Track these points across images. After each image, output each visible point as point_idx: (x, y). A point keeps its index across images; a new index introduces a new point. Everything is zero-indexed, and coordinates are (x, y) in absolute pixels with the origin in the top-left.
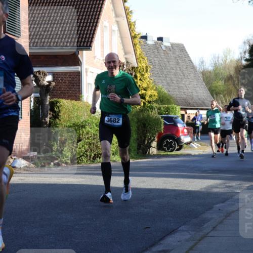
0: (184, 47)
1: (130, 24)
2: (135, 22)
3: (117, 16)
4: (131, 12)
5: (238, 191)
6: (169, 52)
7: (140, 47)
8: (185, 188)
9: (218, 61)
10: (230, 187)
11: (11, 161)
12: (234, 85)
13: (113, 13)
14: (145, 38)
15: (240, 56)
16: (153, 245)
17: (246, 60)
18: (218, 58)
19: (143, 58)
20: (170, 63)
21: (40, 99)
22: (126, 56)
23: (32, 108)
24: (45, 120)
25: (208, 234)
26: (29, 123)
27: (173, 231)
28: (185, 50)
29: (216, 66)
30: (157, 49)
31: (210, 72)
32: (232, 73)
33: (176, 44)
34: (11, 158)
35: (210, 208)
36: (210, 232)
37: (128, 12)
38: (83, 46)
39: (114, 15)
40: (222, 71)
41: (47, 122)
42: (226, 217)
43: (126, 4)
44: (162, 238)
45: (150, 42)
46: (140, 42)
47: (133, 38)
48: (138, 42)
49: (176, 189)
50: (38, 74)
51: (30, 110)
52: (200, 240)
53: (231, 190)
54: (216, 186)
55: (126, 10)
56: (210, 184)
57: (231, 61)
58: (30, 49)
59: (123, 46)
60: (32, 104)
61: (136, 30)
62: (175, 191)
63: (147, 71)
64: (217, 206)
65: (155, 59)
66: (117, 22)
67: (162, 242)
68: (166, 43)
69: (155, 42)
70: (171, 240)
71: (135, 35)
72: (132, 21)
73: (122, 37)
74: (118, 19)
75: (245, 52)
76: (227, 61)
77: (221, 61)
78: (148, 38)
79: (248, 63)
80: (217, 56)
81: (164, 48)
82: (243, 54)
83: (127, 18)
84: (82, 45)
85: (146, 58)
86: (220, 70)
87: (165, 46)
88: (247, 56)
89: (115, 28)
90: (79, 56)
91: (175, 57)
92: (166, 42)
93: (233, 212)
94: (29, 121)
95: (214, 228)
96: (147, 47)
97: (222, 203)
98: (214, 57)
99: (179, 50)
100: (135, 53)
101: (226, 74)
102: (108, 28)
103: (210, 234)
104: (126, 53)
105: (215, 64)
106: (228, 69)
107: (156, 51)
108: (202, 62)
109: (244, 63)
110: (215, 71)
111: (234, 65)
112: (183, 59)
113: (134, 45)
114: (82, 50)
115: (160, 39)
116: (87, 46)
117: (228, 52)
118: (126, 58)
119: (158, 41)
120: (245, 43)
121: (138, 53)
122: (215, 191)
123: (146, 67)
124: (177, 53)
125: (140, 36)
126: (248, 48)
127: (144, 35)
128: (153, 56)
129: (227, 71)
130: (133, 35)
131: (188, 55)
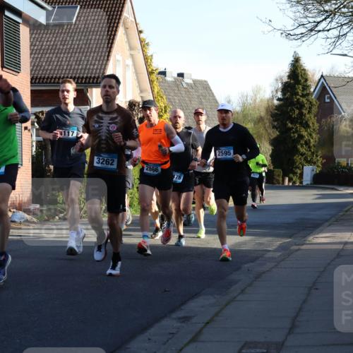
0: (208, 85)
1: (146, 58)
2: (152, 56)
3: (131, 48)
4: (148, 44)
5: (270, 249)
6: (191, 90)
7: (158, 84)
8: (209, 246)
9: (246, 100)
10: (261, 244)
11: (10, 214)
12: (265, 127)
13: (127, 45)
14: (163, 73)
15: (271, 95)
16: (173, 311)
17: (279, 99)
18: (247, 97)
19: (162, 97)
20: (192, 102)
21: (43, 143)
22: (142, 95)
23: (34, 153)
24: (49, 167)
25: (235, 297)
26: (30, 171)
27: (196, 295)
28: (209, 88)
29: (244, 106)
30: (177, 86)
31: (238, 113)
32: (263, 114)
33: (198, 81)
34: (10, 211)
35: (239, 269)
36: (238, 296)
37: (144, 45)
38: (93, 83)
39: (128, 48)
40: (251, 111)
41: (50, 170)
42: (256, 278)
43: (142, 35)
44: (184, 303)
45: (169, 78)
46: (157, 79)
47: (150, 73)
48: (155, 78)
49: (199, 246)
50: (40, 115)
51: (32, 156)
52: (226, 305)
53: (261, 248)
54: (244, 243)
55: (141, 42)
56: (237, 241)
57: (261, 100)
58: (31, 86)
59: (139, 82)
60: (34, 149)
61: (153, 65)
62: (198, 248)
63: (165, 111)
64: (246, 266)
65: (176, 98)
66: (132, 56)
67: (183, 308)
68: (187, 80)
69: (175, 79)
70: (194, 305)
71: (152, 70)
72: (149, 55)
73: (137, 73)
74: (132, 52)
75: (277, 91)
76: (258, 100)
77: (250, 101)
78: (167, 74)
79: (281, 102)
80: (245, 94)
81: (185, 85)
82: (275, 93)
83: (143, 51)
84: (91, 81)
85: (164, 97)
86: (249, 111)
87: (187, 84)
88: (279, 95)
89: (129, 62)
90: (88, 94)
91: (198, 96)
92: (188, 78)
93: (264, 273)
94: (30, 168)
95: (243, 291)
96: (166, 84)
97: (252, 262)
98: (242, 96)
99: (203, 88)
100: (153, 91)
101: (256, 115)
102: (121, 62)
103: (238, 298)
104: (141, 91)
105: (244, 104)
106: (258, 110)
107: (176, 88)
108: (229, 102)
109: (276, 102)
110: (243, 111)
111: (265, 104)
112: (207, 98)
113: (151, 82)
114: (92, 87)
115: (181, 75)
116: (97, 83)
117: (257, 90)
118: (142, 97)
119: (178, 78)
120: (277, 80)
121: (156, 91)
122: (244, 248)
123: (165, 107)
124: (201, 91)
125: (158, 71)
126: (280, 85)
127: (162, 70)
128: (172, 94)
129: (257, 112)
130: (150, 70)
131: (213, 94)
